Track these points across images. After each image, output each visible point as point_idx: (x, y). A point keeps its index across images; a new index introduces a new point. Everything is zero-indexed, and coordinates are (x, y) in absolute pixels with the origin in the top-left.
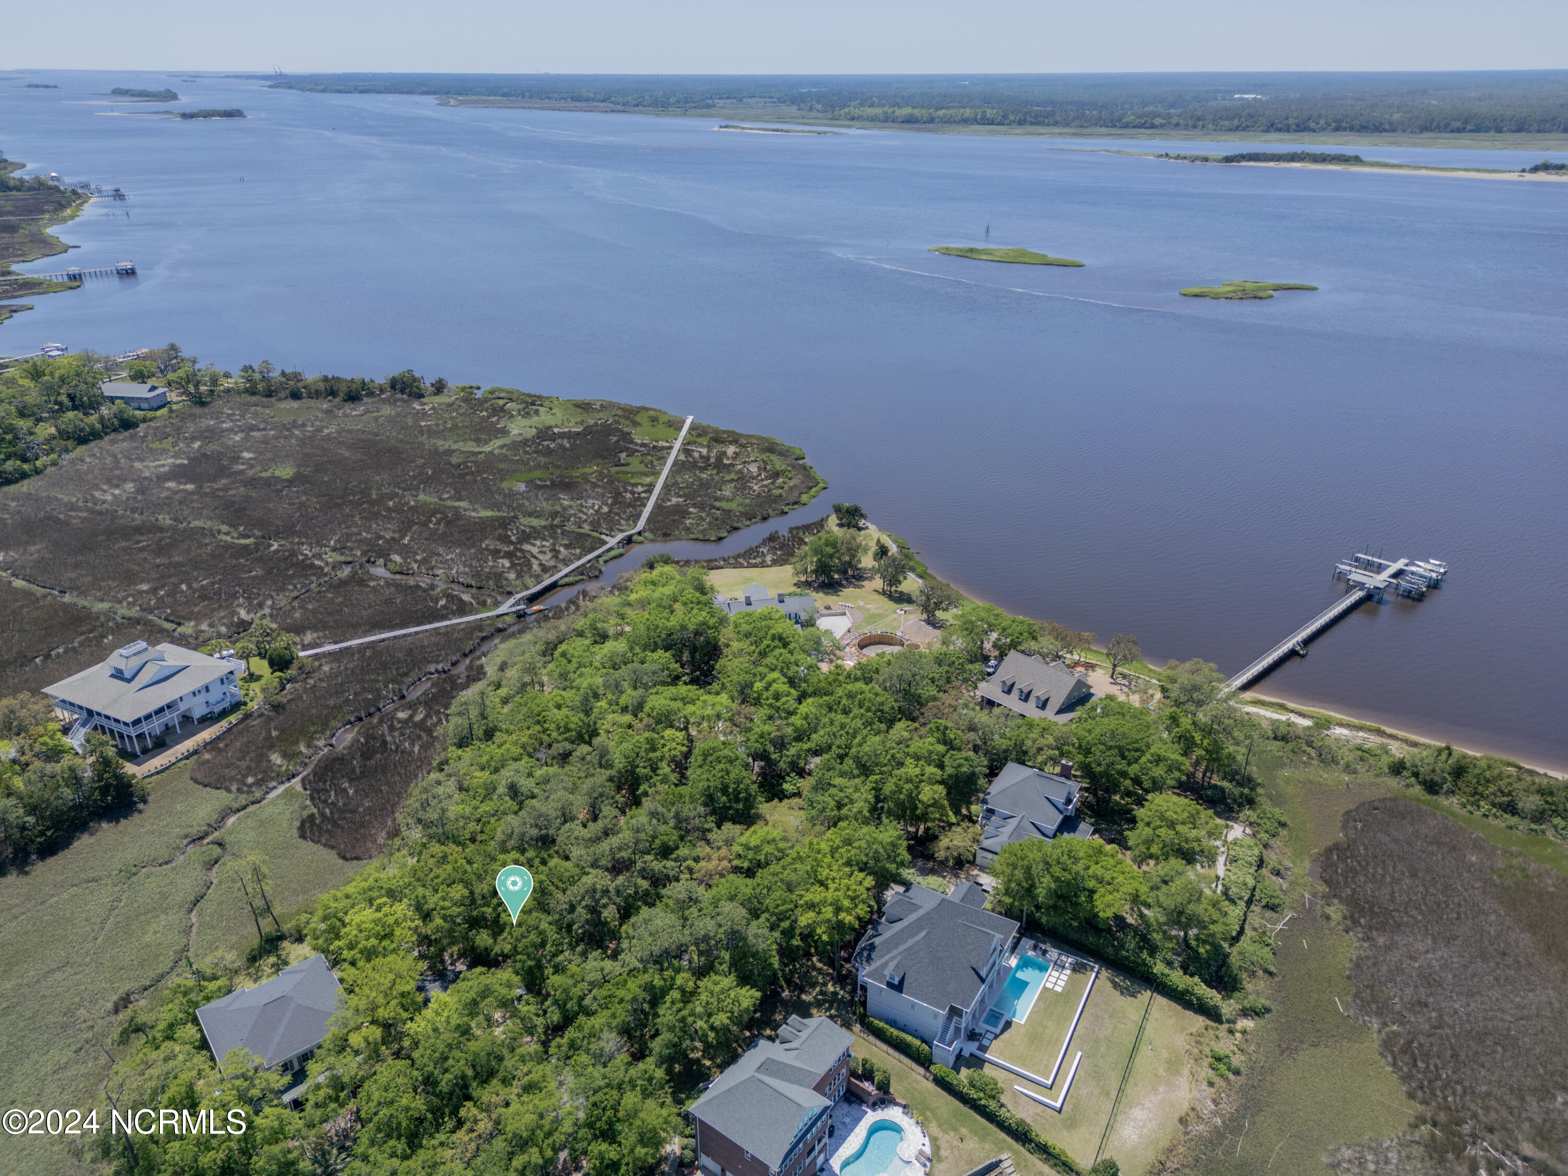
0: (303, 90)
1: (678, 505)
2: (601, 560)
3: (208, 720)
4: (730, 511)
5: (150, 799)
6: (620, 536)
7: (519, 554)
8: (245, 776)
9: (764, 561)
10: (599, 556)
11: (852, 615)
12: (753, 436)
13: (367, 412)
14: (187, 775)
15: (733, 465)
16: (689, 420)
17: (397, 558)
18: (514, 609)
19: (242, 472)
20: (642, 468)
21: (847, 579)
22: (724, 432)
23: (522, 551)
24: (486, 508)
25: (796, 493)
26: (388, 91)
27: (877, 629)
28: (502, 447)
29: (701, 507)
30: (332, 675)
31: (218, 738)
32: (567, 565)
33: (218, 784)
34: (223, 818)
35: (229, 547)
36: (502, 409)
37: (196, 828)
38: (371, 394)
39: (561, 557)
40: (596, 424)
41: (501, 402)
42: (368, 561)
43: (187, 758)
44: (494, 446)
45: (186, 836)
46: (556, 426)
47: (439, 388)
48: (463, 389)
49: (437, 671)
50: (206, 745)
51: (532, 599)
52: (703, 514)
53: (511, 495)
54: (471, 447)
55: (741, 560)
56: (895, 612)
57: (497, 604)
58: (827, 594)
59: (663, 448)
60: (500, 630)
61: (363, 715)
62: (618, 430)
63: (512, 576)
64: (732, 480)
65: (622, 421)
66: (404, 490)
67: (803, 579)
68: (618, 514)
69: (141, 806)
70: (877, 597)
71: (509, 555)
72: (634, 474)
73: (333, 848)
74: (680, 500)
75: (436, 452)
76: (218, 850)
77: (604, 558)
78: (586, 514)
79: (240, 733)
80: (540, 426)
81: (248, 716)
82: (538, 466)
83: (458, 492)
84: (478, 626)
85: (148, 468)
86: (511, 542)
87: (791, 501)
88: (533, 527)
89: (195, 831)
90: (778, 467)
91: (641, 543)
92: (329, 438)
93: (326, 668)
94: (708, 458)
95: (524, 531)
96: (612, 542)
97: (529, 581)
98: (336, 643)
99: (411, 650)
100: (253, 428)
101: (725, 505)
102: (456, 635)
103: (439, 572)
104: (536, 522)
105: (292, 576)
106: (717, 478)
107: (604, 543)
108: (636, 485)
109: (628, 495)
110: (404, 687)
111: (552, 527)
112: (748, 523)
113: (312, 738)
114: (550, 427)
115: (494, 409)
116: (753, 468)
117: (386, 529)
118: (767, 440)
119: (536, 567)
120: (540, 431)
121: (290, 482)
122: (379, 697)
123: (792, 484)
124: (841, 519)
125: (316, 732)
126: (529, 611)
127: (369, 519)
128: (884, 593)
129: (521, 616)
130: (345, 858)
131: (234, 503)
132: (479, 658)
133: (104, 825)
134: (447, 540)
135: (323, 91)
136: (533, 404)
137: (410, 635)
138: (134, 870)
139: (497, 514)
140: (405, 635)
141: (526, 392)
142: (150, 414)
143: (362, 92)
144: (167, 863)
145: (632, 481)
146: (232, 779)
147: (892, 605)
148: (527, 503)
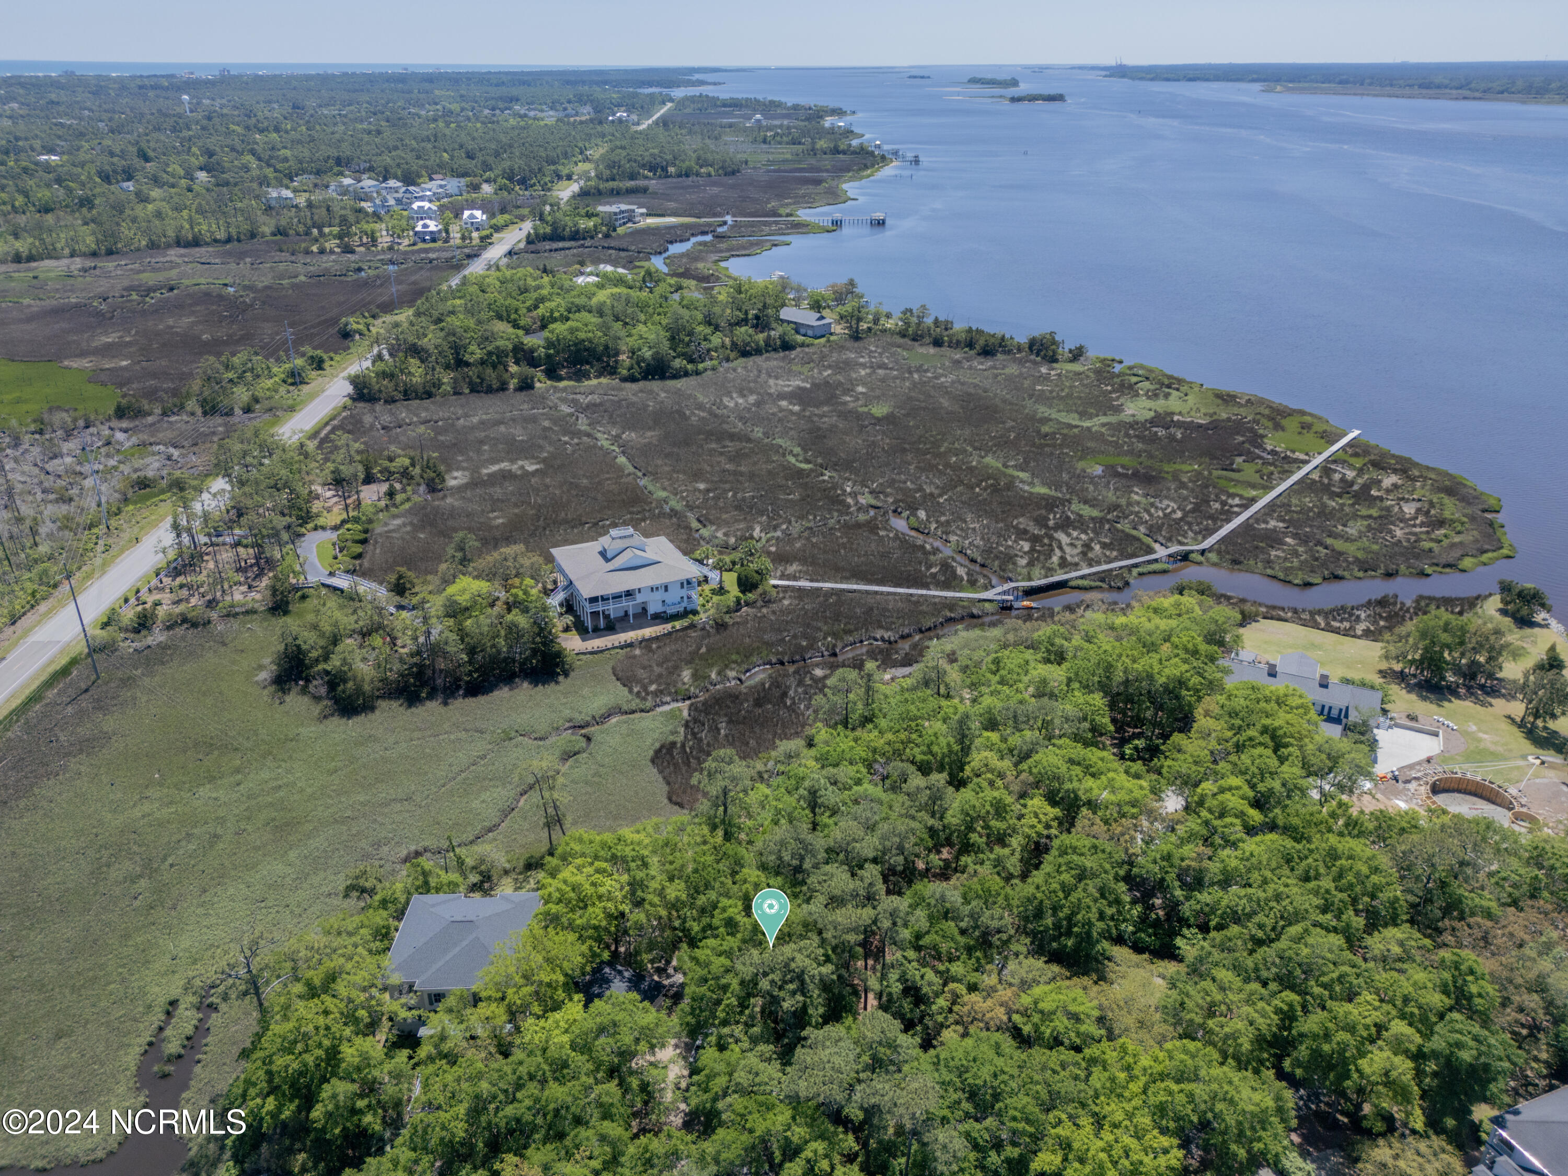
0: (1133, 79)
1: (1274, 530)
2: (1135, 571)
3: (660, 618)
4: (1341, 553)
5: (572, 674)
6: (1175, 549)
7: (1046, 541)
8: (651, 683)
9: (1352, 628)
10: (1136, 566)
11: (1446, 740)
12: (1433, 469)
13: (994, 367)
14: (611, 663)
15: (1381, 499)
16: (1355, 433)
17: (922, 514)
18: (999, 598)
19: (845, 403)
20: (1256, 478)
21: (1469, 688)
22: (1393, 456)
23: (1051, 538)
24: (1044, 484)
25: (1457, 553)
26: (1217, 78)
27: (1475, 773)
28: (1103, 425)
29: (1304, 540)
30: (788, 611)
31: (657, 638)
32: (1091, 566)
33: (625, 680)
34: (608, 715)
35: (787, 467)
36: (1131, 386)
37: (583, 716)
38: (1006, 352)
39: (1090, 555)
40: (1229, 419)
41: (1134, 379)
42: (895, 511)
43: (622, 647)
44: (1095, 423)
45: (570, 720)
46: (1180, 413)
47: (1077, 354)
48: (1103, 361)
49: (883, 639)
50: (644, 640)
51: (1030, 593)
52: (1301, 549)
53: (1081, 477)
54: (1073, 419)
55: (1319, 619)
56: (1524, 757)
57: (988, 586)
58: (1424, 699)
59: (1296, 461)
60: (973, 616)
61: (786, 659)
62: (1252, 430)
63: (1023, 562)
64: (1370, 517)
65: (1264, 421)
66: (975, 449)
67: (1398, 667)
68: (1190, 524)
69: (561, 678)
70: (1505, 726)
71: (1035, 539)
72: (1238, 482)
73: (668, 783)
74: (1281, 525)
75: (1032, 418)
76: (583, 743)
77: (1140, 570)
78: (1150, 515)
79: (676, 640)
80: (1160, 410)
81: (692, 626)
82: (1131, 452)
83: (1027, 462)
84: (951, 605)
85: (775, 385)
86: (1046, 527)
87: (1443, 561)
88: (1081, 516)
89: (580, 718)
90: (1447, 514)
91: (1199, 563)
92: (941, 387)
93: (786, 602)
94: (1352, 484)
95: (1068, 518)
96: (1161, 552)
97: (1037, 571)
98: (812, 581)
99: (871, 609)
100: (883, 366)
101: (1339, 545)
102: (924, 608)
103: (953, 538)
104: (1087, 511)
105: (820, 508)
106: (1347, 509)
107: (1151, 551)
108: (1233, 496)
109: (1217, 506)
110: (840, 645)
111: (1101, 521)
112: (1361, 574)
113: (726, 666)
114: (1173, 413)
115: (1122, 385)
116: (1409, 509)
117: (932, 483)
118: (1451, 477)
119: (1055, 559)
120: (1158, 415)
121: (879, 420)
122: (811, 647)
123: (1457, 539)
124: (1507, 603)
125: (735, 662)
126: (1016, 605)
127: (922, 470)
128: (1521, 725)
129: (1006, 608)
130: (670, 800)
131: (819, 429)
132: (931, 639)
133: (526, 684)
134: (980, 508)
135: (1152, 79)
136: (1169, 387)
137: (882, 593)
138: (513, 734)
139: (1053, 493)
140: (876, 593)
141: (1169, 373)
142: (808, 340)
143: (1190, 80)
144: (541, 739)
145: (1231, 491)
146: (639, 682)
147: (1526, 746)
148: (1091, 488)
